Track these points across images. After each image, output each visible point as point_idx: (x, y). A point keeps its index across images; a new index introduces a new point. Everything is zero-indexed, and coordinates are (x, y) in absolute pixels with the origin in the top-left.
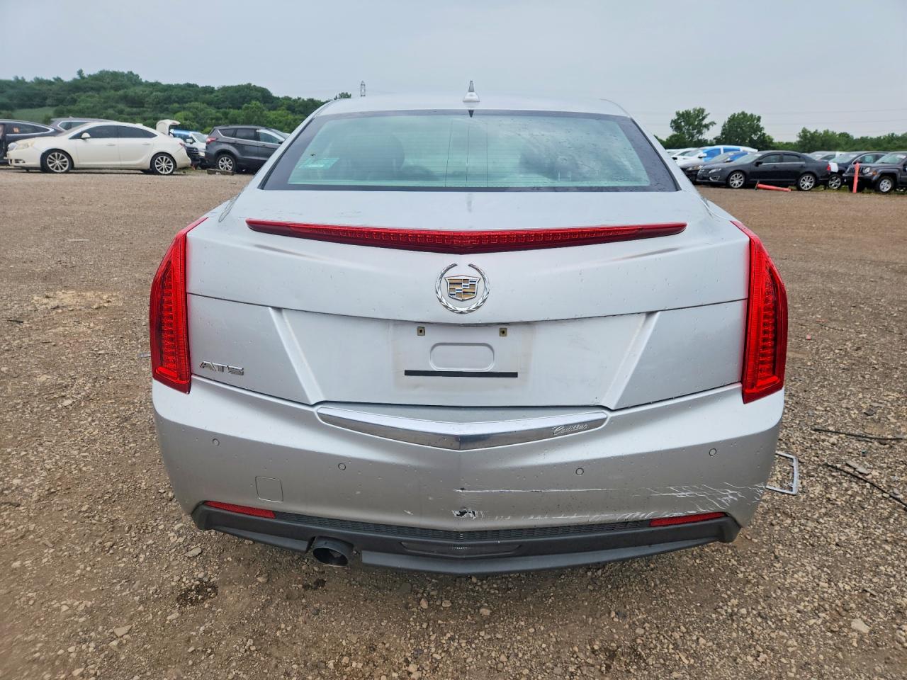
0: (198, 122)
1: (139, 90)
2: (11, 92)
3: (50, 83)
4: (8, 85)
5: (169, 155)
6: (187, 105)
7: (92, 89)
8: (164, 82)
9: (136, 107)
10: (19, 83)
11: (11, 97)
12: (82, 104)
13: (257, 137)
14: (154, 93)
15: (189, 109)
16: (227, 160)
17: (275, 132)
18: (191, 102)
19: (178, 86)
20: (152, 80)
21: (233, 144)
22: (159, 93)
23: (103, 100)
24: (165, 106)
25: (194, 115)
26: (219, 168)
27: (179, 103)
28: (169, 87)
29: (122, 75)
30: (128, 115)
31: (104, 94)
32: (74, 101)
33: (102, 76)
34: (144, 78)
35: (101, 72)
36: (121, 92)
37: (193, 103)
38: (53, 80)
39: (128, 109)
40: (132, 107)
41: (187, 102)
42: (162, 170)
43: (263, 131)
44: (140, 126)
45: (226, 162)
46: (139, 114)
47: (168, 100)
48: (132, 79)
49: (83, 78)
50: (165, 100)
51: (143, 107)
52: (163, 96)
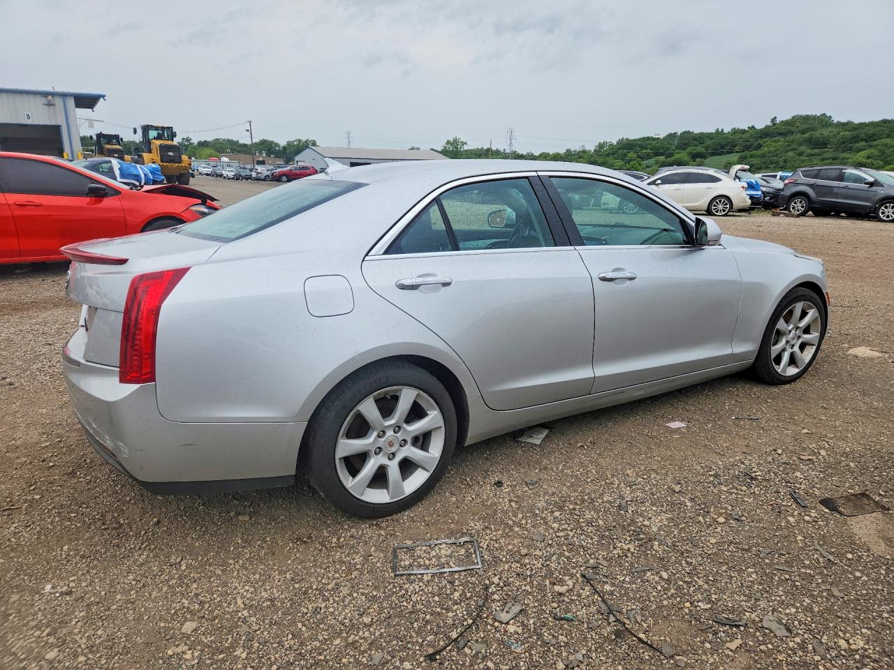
0: (882, 160)
1: (826, 132)
2: (709, 142)
3: (744, 131)
4: (709, 137)
5: (727, 198)
6: (876, 143)
7: (780, 134)
8: (856, 121)
9: (818, 148)
10: (719, 133)
11: (707, 148)
12: (766, 149)
13: (841, 178)
14: (842, 134)
15: (876, 146)
16: (801, 202)
17: (864, 172)
18: (880, 139)
19: (872, 124)
20: (844, 120)
21: (811, 186)
22: (848, 133)
23: (786, 144)
24: (850, 145)
25: (880, 152)
26: (790, 211)
27: (866, 141)
28: (862, 125)
29: (815, 118)
30: (808, 156)
31: (789, 138)
32: (760, 146)
33: (795, 119)
34: (835, 119)
35: (794, 117)
36: (807, 135)
37: (883, 140)
38: (747, 129)
39: (809, 151)
40: (813, 148)
41: (875, 140)
42: (717, 212)
43: (850, 171)
44: (711, 172)
45: (799, 204)
46: (819, 155)
47: (855, 139)
48: (824, 121)
49: (774, 124)
50: (852, 139)
51: (825, 148)
52: (850, 135)
